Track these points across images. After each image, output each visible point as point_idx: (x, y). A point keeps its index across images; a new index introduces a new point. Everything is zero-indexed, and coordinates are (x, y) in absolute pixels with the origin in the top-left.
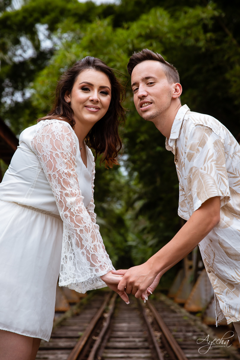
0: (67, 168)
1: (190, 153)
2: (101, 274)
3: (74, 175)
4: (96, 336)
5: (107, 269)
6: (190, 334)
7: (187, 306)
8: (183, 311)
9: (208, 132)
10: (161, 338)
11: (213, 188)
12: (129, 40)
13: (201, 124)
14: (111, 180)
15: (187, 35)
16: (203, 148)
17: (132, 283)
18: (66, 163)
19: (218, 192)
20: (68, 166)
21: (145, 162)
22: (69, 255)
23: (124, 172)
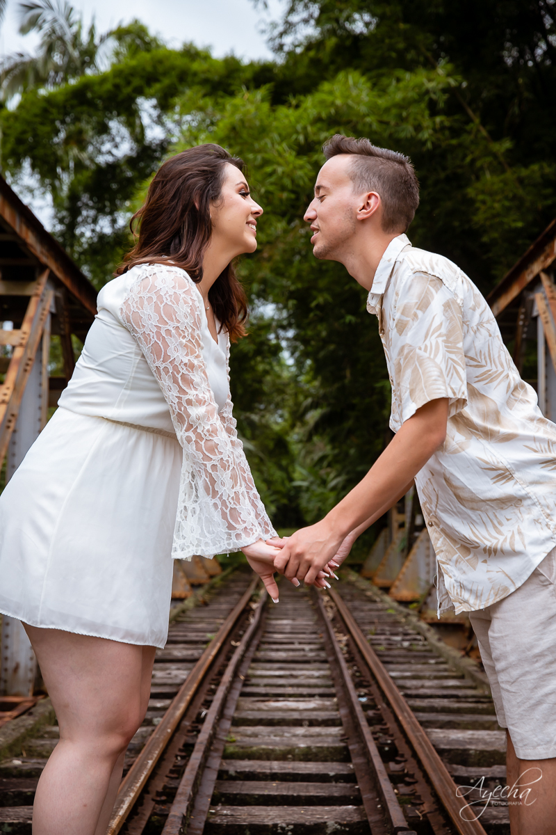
0: (187, 355)
1: (402, 321)
2: (246, 542)
3: (200, 367)
4: (236, 641)
5: (256, 535)
6: (398, 638)
7: (393, 590)
8: (387, 598)
9: (435, 285)
10: (347, 645)
11: (438, 382)
12: (299, 127)
13: (424, 270)
14: (266, 372)
15: (402, 119)
16: (424, 312)
17: (299, 556)
18: (186, 346)
19: (446, 390)
20: (189, 350)
21: (326, 342)
22: (190, 505)
23: (287, 358)
